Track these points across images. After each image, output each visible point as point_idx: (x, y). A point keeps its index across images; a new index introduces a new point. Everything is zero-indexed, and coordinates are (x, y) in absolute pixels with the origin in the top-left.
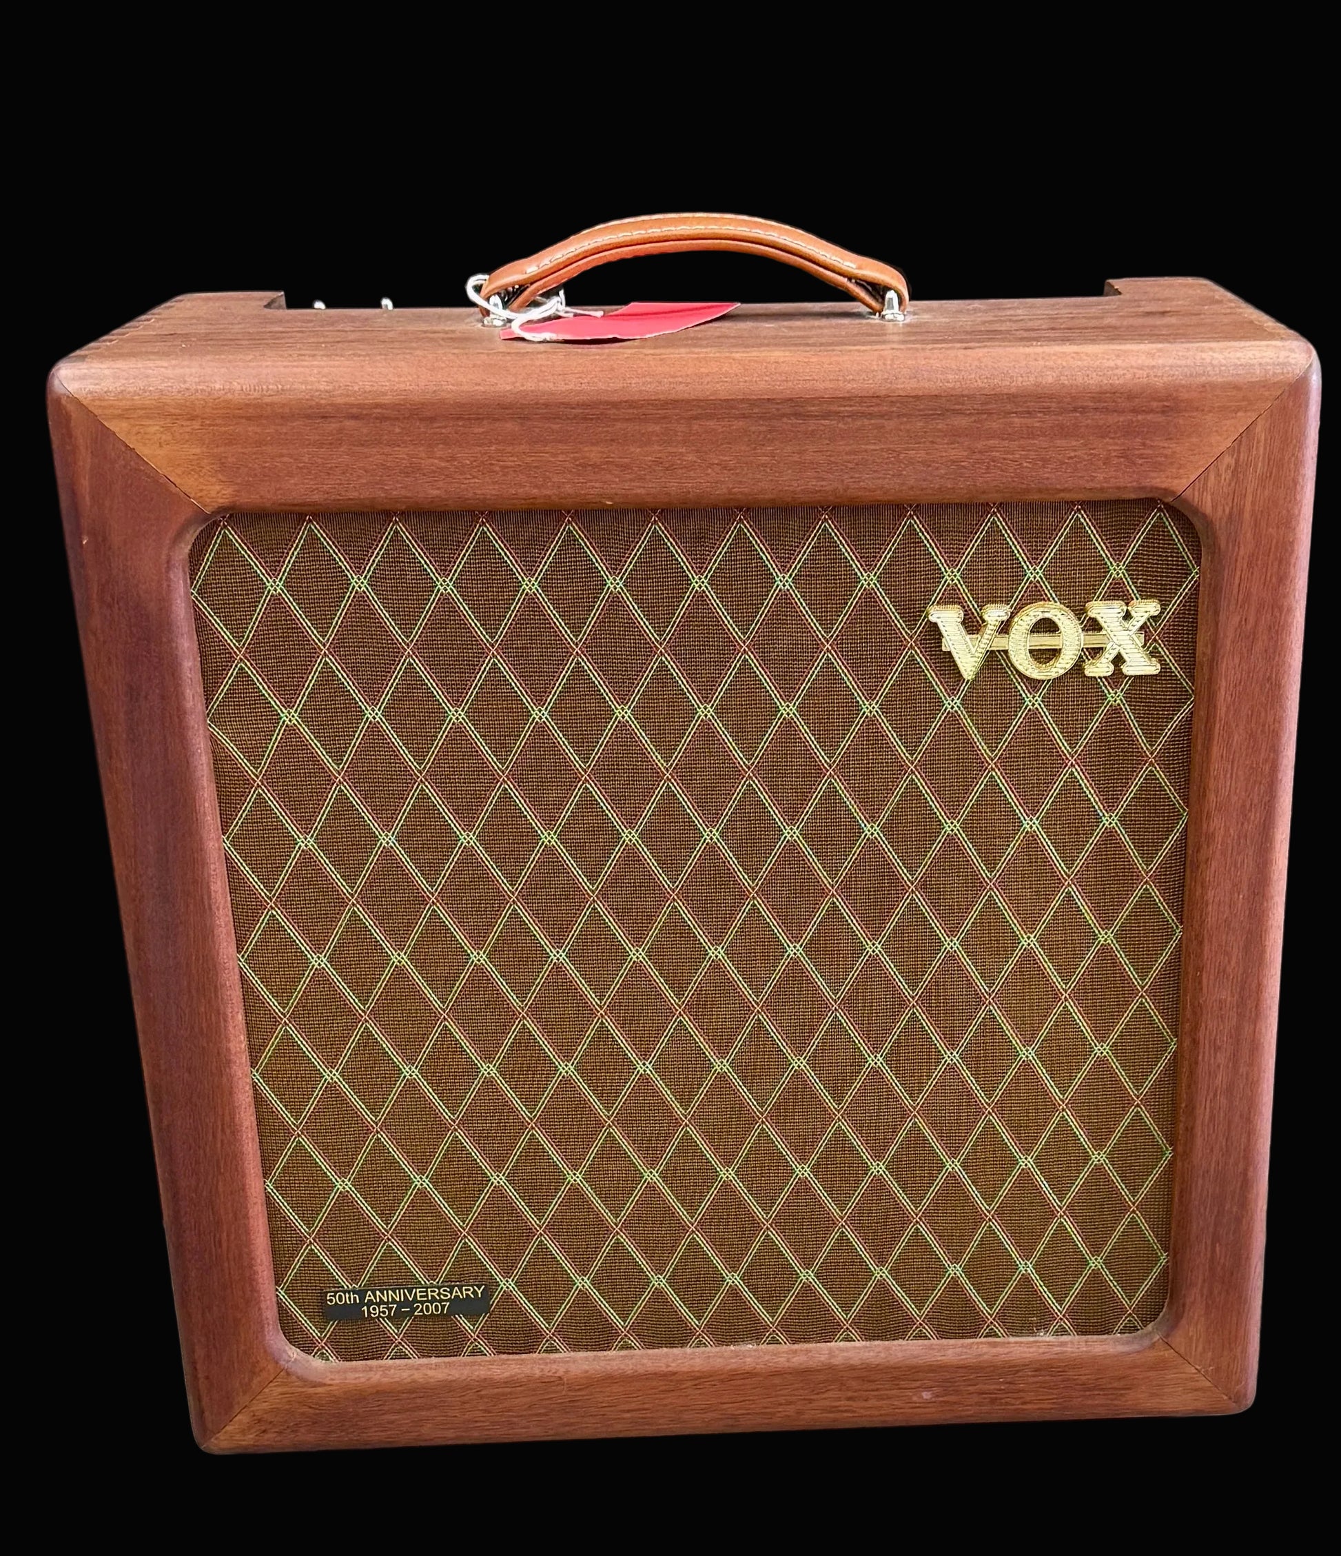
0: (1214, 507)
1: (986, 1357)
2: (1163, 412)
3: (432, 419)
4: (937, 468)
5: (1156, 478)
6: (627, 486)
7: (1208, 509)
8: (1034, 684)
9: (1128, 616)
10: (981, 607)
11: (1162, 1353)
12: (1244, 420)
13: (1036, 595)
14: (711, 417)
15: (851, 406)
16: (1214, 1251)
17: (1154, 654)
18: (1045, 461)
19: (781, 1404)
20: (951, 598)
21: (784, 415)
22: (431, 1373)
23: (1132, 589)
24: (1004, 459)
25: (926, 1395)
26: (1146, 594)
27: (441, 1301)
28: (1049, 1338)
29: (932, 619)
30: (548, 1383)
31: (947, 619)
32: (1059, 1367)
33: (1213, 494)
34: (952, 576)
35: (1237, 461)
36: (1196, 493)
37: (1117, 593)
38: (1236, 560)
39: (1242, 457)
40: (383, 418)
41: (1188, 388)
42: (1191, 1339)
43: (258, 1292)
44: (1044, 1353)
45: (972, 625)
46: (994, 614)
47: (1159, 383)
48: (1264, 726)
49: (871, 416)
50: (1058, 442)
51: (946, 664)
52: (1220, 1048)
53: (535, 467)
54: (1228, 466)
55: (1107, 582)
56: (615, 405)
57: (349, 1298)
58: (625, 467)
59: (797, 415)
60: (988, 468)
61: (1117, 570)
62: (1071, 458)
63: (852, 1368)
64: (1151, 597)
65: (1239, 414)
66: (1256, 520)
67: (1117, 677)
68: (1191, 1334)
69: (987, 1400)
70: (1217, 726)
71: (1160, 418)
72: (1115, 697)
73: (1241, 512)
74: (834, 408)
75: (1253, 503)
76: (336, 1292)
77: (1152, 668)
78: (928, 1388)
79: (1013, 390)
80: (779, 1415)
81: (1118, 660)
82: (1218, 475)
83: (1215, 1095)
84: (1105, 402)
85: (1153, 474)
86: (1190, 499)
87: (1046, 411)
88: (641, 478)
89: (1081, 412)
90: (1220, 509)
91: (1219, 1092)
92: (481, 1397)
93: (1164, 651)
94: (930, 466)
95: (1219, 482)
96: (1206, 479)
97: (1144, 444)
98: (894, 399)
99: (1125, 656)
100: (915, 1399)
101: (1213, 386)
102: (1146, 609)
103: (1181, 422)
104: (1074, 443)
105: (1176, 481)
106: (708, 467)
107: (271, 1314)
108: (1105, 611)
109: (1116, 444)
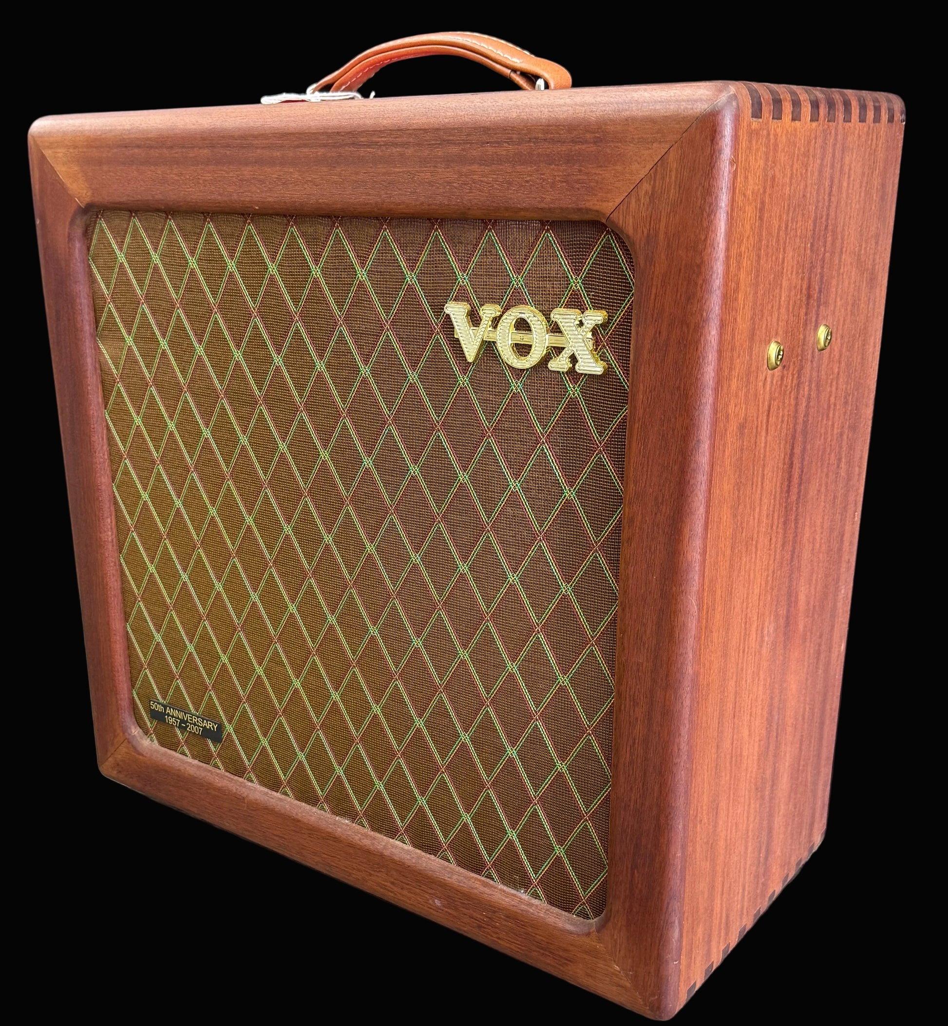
0: (635, 230)
1: (476, 891)
2: (595, 143)
3: (171, 147)
4: (438, 188)
5: (589, 201)
6: (264, 195)
7: (630, 231)
8: (518, 373)
9: (581, 324)
10: (482, 305)
11: (594, 944)
12: (659, 149)
13: (517, 300)
14: (305, 146)
15: (385, 137)
16: (633, 874)
17: (603, 358)
18: (510, 183)
19: (354, 869)
20: (461, 297)
21: (346, 145)
22: (188, 768)
23: (586, 300)
24: (482, 181)
25: (438, 903)
26: (597, 307)
27: (198, 726)
28: (525, 897)
29: (447, 312)
30: (239, 799)
31: (456, 311)
32: (523, 921)
33: (634, 217)
34: (463, 279)
35: (654, 187)
36: (621, 217)
37: (576, 303)
38: (652, 279)
39: (657, 184)
40: (151, 147)
41: (613, 122)
42: (616, 941)
44: (513, 906)
45: (474, 319)
46: (488, 312)
47: (593, 117)
49: (395, 145)
50: (519, 168)
51: (456, 345)
52: (637, 704)
53: (219, 181)
54: (646, 193)
55: (567, 293)
56: (256, 137)
57: (160, 708)
58: (262, 182)
59: (353, 144)
60: (471, 189)
61: (576, 283)
62: (527, 182)
63: (393, 861)
64: (602, 308)
65: (655, 145)
66: (668, 243)
68: (615, 937)
69: (475, 924)
71: (593, 148)
72: (573, 390)
73: (656, 235)
74: (375, 139)
75: (667, 226)
76: (155, 702)
77: (598, 369)
78: (440, 898)
79: (488, 124)
80: (354, 876)
81: (573, 359)
82: (638, 200)
83: (634, 743)
84: (552, 133)
85: (586, 197)
86: (616, 220)
87: (510, 141)
88: (270, 190)
89: (534, 143)
90: (640, 231)
91: (637, 741)
92: (208, 793)
93: (610, 356)
94: (433, 186)
95: (639, 206)
96: (629, 203)
97: (580, 171)
98: (411, 132)
99: (578, 357)
100: (430, 901)
101: (634, 119)
102: (595, 317)
103: (609, 151)
104: (529, 169)
105: (605, 204)
106: (305, 183)
108: (564, 317)
109: (559, 170)
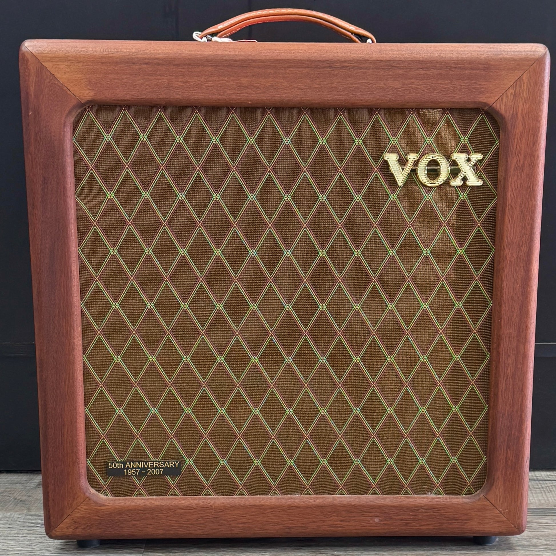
0: (506, 111)
1: (404, 502)
2: (484, 70)
3: (178, 65)
4: (388, 91)
5: (480, 98)
6: (258, 95)
7: (503, 112)
8: (429, 189)
9: (469, 160)
10: (406, 155)
11: (484, 503)
12: (518, 74)
13: (430, 150)
14: (294, 67)
15: (353, 64)
16: (507, 454)
17: (480, 177)
18: (434, 89)
19: (310, 522)
20: (394, 150)
21: (325, 67)
22: (153, 502)
23: (470, 148)
24: (417, 88)
25: (377, 520)
26: (476, 151)
27: (160, 468)
28: (433, 496)
29: (386, 158)
30: (206, 509)
31: (392, 159)
32: (437, 508)
33: (505, 106)
34: (394, 141)
35: (515, 91)
36: (498, 105)
37: (464, 150)
38: (515, 135)
39: (517, 90)
40: (159, 64)
41: (494, 60)
42: (497, 496)
43: (79, 459)
44: (430, 502)
45: (402, 162)
46: (412, 157)
47: (483, 57)
48: (527, 208)
49: (361, 68)
50: (440, 81)
51: (391, 178)
52: (509, 356)
53: (221, 86)
54: (512, 94)
55: (460, 146)
56: (254, 61)
57: (119, 466)
58: (257, 88)
59: (330, 67)
60: (410, 92)
61: (465, 140)
62: (445, 88)
63: (344, 506)
64: (479, 152)
65: (516, 71)
66: (523, 118)
67: (464, 187)
68: (497, 493)
69: (404, 523)
70: (507, 208)
71: (483, 72)
72: (463, 196)
73: (517, 114)
74: (346, 64)
75: (522, 110)
76: (113, 462)
77: (479, 183)
78: (377, 517)
79: (421, 59)
80: (309, 528)
81: (465, 179)
82: (507, 97)
83: (507, 378)
84: (460, 65)
85: (479, 96)
86: (496, 107)
87: (435, 68)
88: (264, 92)
89: (449, 69)
90: (508, 112)
91: (509, 377)
92: (175, 514)
93: (484, 176)
94: (385, 90)
95: (508, 100)
96: (502, 99)
97: (476, 83)
98: (371, 61)
99: (468, 177)
100: (371, 522)
101: (505, 59)
102: (476, 157)
103: (491, 74)
104: (446, 82)
105: (489, 99)
106: (293, 89)
107: (83, 471)
108: (459, 157)
109: (464, 83)
